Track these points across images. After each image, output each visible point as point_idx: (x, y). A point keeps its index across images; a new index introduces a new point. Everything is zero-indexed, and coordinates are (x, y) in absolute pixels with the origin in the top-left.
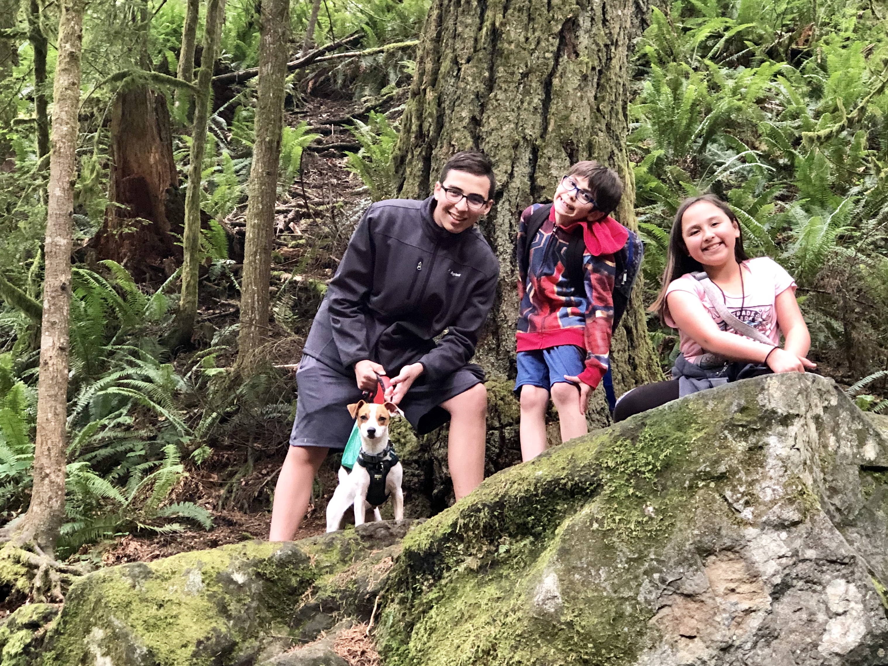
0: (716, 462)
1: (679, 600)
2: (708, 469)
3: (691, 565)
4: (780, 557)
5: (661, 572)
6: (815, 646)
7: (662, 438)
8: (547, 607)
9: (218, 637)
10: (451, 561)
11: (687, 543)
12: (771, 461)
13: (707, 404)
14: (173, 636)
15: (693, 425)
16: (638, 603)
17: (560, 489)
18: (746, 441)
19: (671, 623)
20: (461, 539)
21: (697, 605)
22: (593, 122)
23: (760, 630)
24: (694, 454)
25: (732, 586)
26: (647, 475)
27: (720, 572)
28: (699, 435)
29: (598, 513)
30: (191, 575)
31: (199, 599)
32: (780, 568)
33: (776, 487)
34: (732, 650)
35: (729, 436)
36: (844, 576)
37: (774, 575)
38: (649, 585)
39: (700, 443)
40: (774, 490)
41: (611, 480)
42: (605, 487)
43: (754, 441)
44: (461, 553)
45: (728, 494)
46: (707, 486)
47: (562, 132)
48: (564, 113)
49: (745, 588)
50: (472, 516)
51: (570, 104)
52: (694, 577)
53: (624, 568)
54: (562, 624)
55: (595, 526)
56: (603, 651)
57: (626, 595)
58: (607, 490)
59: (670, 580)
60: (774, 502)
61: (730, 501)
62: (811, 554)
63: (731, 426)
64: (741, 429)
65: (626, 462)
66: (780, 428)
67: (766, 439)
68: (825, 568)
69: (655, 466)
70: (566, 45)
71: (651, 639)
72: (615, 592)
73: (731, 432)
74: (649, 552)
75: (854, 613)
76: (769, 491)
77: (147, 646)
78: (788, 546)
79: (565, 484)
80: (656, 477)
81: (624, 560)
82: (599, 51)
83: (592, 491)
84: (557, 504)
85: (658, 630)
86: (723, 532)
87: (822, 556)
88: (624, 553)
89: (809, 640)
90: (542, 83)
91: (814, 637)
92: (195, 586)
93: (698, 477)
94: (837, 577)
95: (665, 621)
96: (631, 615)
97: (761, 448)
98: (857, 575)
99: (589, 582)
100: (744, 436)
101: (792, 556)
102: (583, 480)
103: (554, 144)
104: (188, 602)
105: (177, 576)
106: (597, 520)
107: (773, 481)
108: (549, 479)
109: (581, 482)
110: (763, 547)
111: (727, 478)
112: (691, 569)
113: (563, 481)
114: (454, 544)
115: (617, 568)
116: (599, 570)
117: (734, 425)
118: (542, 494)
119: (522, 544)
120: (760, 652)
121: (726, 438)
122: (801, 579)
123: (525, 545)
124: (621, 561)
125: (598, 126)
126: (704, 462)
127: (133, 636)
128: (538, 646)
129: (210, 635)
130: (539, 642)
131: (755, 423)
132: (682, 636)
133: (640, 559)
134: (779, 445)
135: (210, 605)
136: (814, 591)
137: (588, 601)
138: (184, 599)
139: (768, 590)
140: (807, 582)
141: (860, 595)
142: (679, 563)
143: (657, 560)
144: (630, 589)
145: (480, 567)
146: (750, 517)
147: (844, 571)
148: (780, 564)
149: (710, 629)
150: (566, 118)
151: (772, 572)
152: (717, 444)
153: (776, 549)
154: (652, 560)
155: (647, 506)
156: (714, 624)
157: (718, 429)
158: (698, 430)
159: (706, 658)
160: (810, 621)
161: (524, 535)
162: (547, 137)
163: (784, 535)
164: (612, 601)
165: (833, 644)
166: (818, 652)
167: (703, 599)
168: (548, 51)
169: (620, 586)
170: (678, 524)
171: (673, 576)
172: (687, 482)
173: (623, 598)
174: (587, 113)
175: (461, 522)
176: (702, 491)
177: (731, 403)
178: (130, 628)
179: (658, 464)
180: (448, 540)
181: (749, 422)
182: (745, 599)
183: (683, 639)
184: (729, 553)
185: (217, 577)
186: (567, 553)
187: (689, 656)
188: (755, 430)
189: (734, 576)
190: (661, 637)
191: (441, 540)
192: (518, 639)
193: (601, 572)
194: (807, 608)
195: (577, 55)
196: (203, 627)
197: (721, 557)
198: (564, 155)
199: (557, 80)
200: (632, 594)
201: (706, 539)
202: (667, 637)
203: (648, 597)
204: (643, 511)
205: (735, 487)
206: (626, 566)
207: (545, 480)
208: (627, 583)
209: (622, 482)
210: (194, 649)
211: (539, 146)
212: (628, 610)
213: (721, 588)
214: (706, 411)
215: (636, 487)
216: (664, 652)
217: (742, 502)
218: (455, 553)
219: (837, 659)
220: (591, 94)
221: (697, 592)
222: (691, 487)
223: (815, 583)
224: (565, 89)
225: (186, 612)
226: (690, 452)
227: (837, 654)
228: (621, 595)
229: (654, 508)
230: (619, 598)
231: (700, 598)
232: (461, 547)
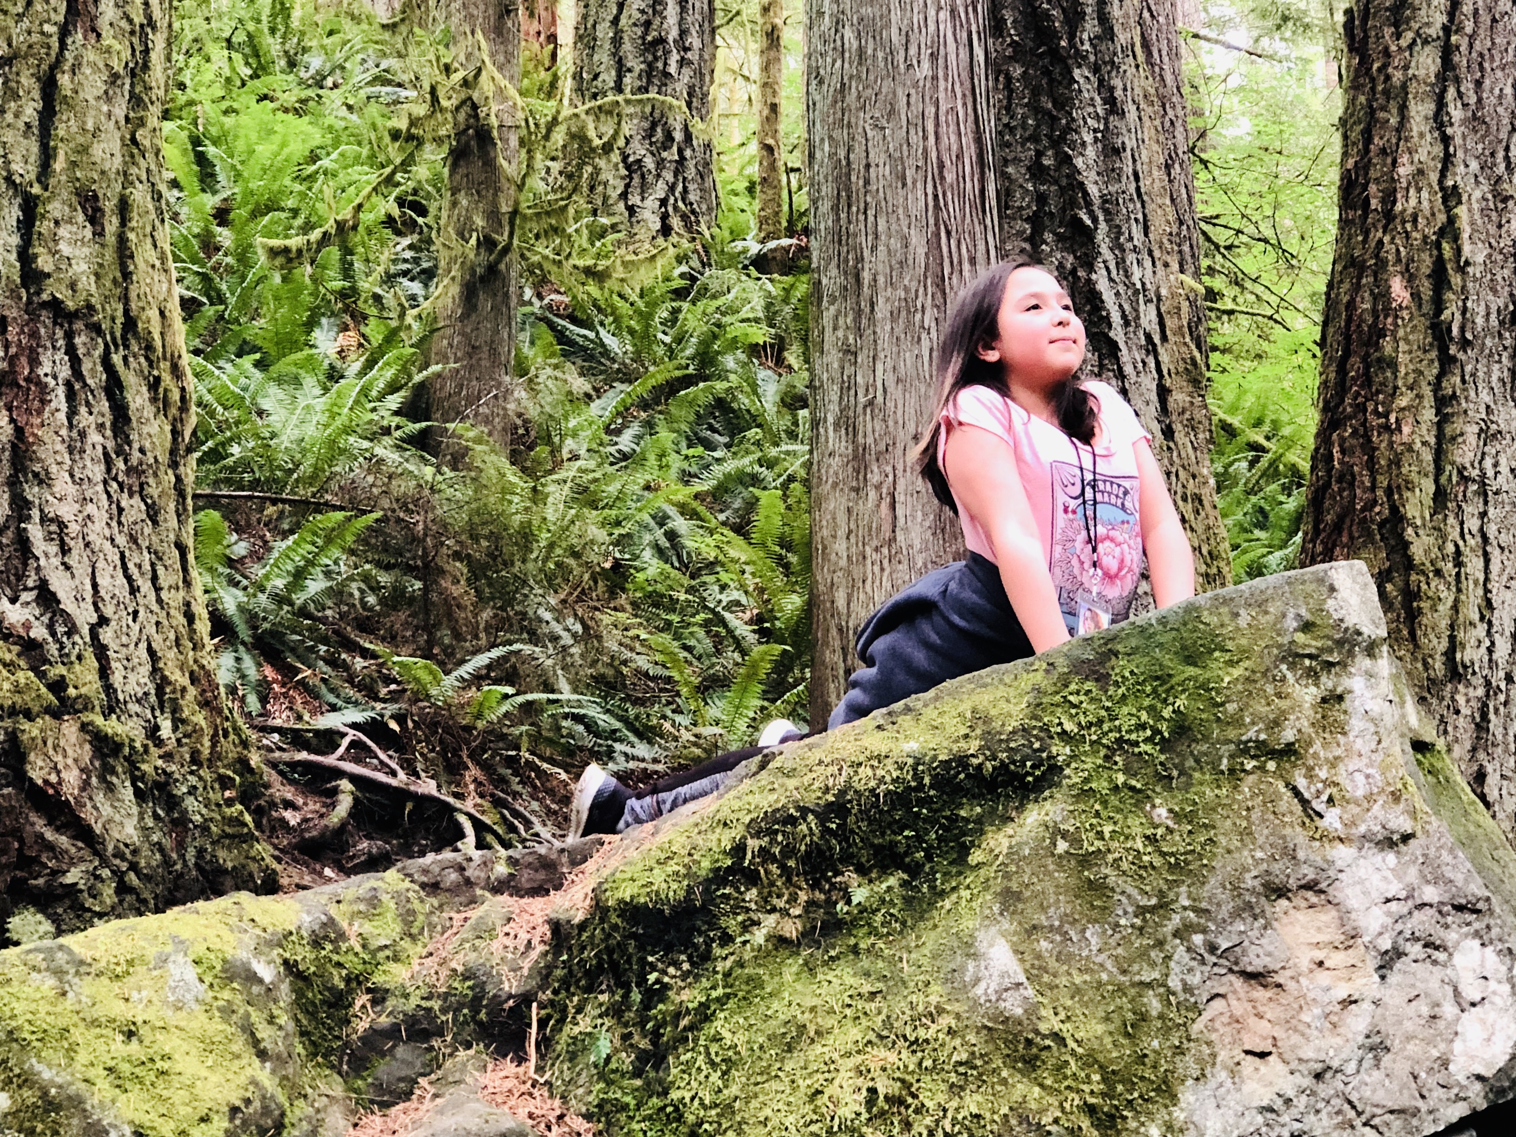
0: (1275, 724)
1: (1238, 983)
2: (1263, 737)
3: (1255, 918)
4: (1388, 901)
5: (1204, 931)
6: (1445, 1064)
7: (1157, 678)
8: (1008, 1005)
9: (264, 1097)
10: (732, 924)
11: (1248, 876)
12: (1356, 724)
13: (1237, 615)
14: (176, 1099)
15: (1217, 654)
16: (1170, 992)
17: (968, 776)
18: (1317, 685)
19: (1228, 1029)
20: (752, 878)
21: (1269, 993)
22: (125, 163)
23: (1368, 1037)
24: (1231, 707)
25: (1320, 955)
26: (1144, 747)
27: (1298, 929)
28: (1237, 672)
29: (1064, 820)
30: (171, 965)
31: (203, 1017)
32: (1390, 921)
33: (1370, 771)
34: (1328, 1075)
35: (1289, 675)
36: (1477, 934)
37: (1381, 934)
38: (1186, 957)
39: (1240, 687)
40: (1368, 776)
41: (1073, 757)
42: (1067, 772)
43: (1330, 685)
44: (753, 906)
45: (1301, 783)
46: (1262, 768)
47: (78, 174)
48: (81, 140)
49: (1336, 959)
50: (776, 832)
51: (90, 126)
52: (1263, 941)
53: (1132, 926)
54: (1044, 1037)
55: (1062, 846)
56: (1120, 1088)
57: (1146, 977)
58: (1073, 776)
59: (1225, 945)
60: (1370, 798)
61: (1307, 795)
62: (1431, 894)
63: (1292, 656)
64: (1307, 662)
65: (1100, 722)
66: (1367, 662)
67: (1346, 683)
68: (1449, 919)
69: (1156, 732)
70: (78, 14)
71: (1199, 1061)
72: (1124, 972)
73: (1292, 667)
74: (1178, 895)
75: (1497, 1000)
76: (1360, 778)
77: (131, 1122)
78: (1400, 879)
79: (980, 765)
80: (1162, 751)
81: (1130, 909)
82: (132, 33)
83: (1037, 779)
84: (960, 806)
85: (1209, 1044)
86: (1301, 855)
87: (1446, 898)
88: (1129, 897)
89: (1435, 1053)
90: (39, 79)
91: (1442, 1046)
92: (189, 990)
93: (1243, 749)
94: (1466, 935)
95: (1217, 1025)
96: (1161, 1017)
97: (1340, 698)
98: (1495, 932)
99: (1071, 955)
100: (1312, 675)
101: (1406, 899)
102: (1018, 758)
103: (65, 195)
104: (182, 1024)
105: (140, 969)
106: (1064, 835)
107: (1365, 760)
108: (942, 757)
109: (1014, 762)
110: (1361, 882)
111: (1295, 753)
112: (1257, 924)
113: (975, 761)
114: (737, 890)
115: (1117, 925)
116: (1083, 931)
117: (1297, 655)
118: (932, 787)
119: (884, 886)
120: (1367, 1079)
121: (1283, 679)
122: (1418, 939)
123: (890, 889)
124: (1126, 913)
125: (134, 170)
126: (1253, 723)
127: (96, 1102)
128: (1004, 1082)
129: (249, 1095)
130: (1005, 1074)
131: (1330, 651)
132: (1247, 1052)
133: (1164, 906)
134: (1368, 694)
135: (230, 1030)
136: (1435, 962)
137: (1076, 991)
138: (173, 1018)
139: (1372, 963)
140: (1426, 946)
141: (1504, 969)
142: (1236, 914)
143: (1195, 910)
144: (1153, 965)
145: (803, 934)
146: (1338, 825)
147: (1477, 925)
148: (1389, 914)
149: (1295, 1038)
150: (84, 150)
151: (1378, 929)
152: (1270, 689)
153: (1383, 886)
154: (1185, 908)
155: (1154, 806)
156: (1301, 1027)
157: (1268, 661)
158: (1231, 663)
159: (1290, 1093)
160: (1434, 1017)
161: (885, 871)
162: (52, 181)
163: (1391, 858)
164: (1120, 989)
165: (1472, 1058)
166: (1450, 1075)
167: (1281, 981)
168: (48, 21)
169: (1131, 961)
170: (1223, 841)
171: (1228, 939)
172: (1225, 761)
173: (1141, 983)
174: (115, 146)
175: (753, 844)
176: (1251, 779)
177: (1284, 616)
178: (83, 1085)
179: (1164, 727)
180: (724, 883)
181: (1322, 650)
182: (1340, 979)
183: (1249, 1058)
184: (1309, 894)
185: (224, 971)
186: (1019, 899)
187: (1262, 1090)
188: (1331, 665)
189: (1321, 938)
190: (1214, 1055)
191: (708, 881)
192: (962, 1069)
193: (1088, 934)
194: (1427, 995)
195: (99, 35)
196: (230, 1076)
197: (1298, 901)
198: (80, 217)
199: (66, 76)
200: (1156, 975)
201: (1276, 868)
202: (1223, 1056)
203: (1189, 979)
204: (1148, 816)
205: (1310, 769)
206: (1138, 922)
207: (934, 758)
208: (1143, 954)
209: (1100, 762)
210: (226, 1124)
211: (37, 197)
212: (1154, 1005)
213: (1304, 959)
214: (1238, 629)
215: (1127, 770)
216: (1221, 1085)
217: (1324, 797)
218: (739, 907)
219: (1478, 1086)
220: (120, 110)
221: (1271, 967)
222: (1232, 771)
223: (1437, 948)
224: (81, 95)
225: (185, 1047)
226: (1222, 704)
227: (1479, 1078)
228: (1137, 978)
229: (1171, 811)
230: (1133, 985)
231: (1278, 979)
232: (752, 894)
